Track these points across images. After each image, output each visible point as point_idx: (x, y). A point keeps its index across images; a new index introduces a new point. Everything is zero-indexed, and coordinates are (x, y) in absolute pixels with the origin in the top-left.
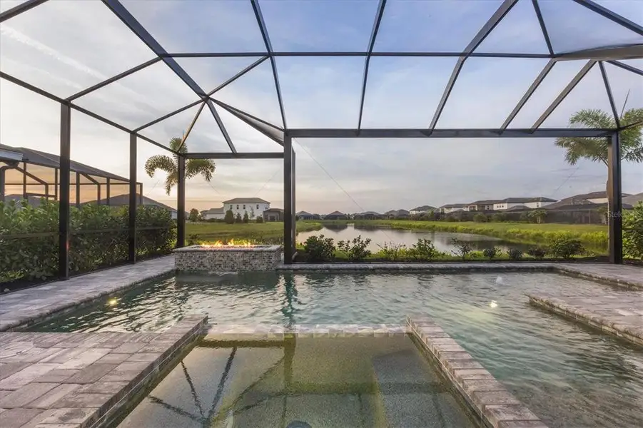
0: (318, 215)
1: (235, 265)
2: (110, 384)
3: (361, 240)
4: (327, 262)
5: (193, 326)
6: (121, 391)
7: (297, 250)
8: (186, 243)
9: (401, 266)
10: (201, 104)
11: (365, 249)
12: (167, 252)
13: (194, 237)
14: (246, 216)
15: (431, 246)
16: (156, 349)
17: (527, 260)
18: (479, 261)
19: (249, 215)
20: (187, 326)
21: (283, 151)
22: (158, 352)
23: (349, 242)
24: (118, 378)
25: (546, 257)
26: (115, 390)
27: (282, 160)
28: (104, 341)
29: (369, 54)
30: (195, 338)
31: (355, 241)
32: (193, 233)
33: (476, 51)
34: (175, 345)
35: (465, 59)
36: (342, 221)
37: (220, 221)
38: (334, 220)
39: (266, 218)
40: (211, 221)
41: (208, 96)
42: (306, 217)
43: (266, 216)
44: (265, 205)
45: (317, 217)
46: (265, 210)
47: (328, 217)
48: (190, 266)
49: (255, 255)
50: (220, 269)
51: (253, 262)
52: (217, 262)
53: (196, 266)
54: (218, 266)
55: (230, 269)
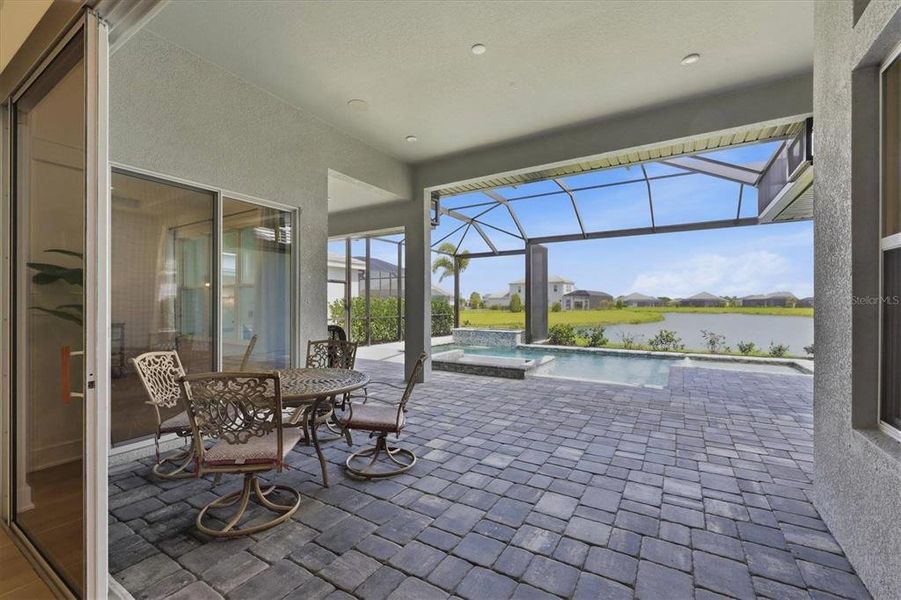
1: (490, 342)
8: (460, 325)
36: (713, 309)
37: (503, 308)
38: (697, 306)
39: (568, 305)
40: (494, 308)
41: (473, 220)
42: (643, 303)
43: (568, 301)
44: (565, 286)
45: (663, 302)
46: (566, 293)
47: (685, 303)
48: (461, 341)
49: (503, 335)
50: (480, 344)
51: (501, 340)
52: (478, 339)
53: (466, 341)
54: (478, 342)
55: (486, 344)
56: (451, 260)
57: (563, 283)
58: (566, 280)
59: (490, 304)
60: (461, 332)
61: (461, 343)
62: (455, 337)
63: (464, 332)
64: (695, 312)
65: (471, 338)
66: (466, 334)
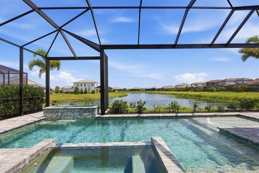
0: (126, 89)
1: (75, 116)
2: (5, 167)
3: (141, 102)
4: (123, 113)
5: (47, 144)
6: (10, 170)
7: (109, 108)
8: (50, 105)
9: (161, 115)
10: (57, 32)
11: (144, 107)
12: (40, 110)
13: (55, 102)
14: (86, 89)
15: (177, 105)
16: (28, 153)
17: (227, 111)
18: (203, 112)
19: (87, 90)
20: (45, 143)
21: (99, 56)
22: (29, 155)
23: (135, 103)
24: (9, 165)
25: (237, 109)
26: (7, 169)
27: (99, 60)
28: (4, 152)
29: (140, 8)
30: (48, 149)
31: (138, 103)
32: (54, 100)
33: (193, 6)
34: (37, 152)
35: (189, 10)
36: (138, 92)
37: (71, 93)
38: (134, 91)
39: (97, 91)
40: (67, 93)
41: (60, 28)
42: (119, 90)
43: (97, 90)
44: (96, 84)
45: (125, 90)
46: (96, 86)
47: (131, 90)
48: (51, 117)
49: (85, 110)
50: (67, 117)
51: (84, 114)
52: (65, 115)
53: (55, 116)
54: (66, 117)
55: (72, 118)
56: (44, 61)
57: (95, 83)
58: (96, 82)
59: (65, 91)
60: (50, 110)
61: (51, 118)
62: (46, 114)
63: (54, 110)
64: (134, 93)
65: (59, 114)
66: (55, 111)
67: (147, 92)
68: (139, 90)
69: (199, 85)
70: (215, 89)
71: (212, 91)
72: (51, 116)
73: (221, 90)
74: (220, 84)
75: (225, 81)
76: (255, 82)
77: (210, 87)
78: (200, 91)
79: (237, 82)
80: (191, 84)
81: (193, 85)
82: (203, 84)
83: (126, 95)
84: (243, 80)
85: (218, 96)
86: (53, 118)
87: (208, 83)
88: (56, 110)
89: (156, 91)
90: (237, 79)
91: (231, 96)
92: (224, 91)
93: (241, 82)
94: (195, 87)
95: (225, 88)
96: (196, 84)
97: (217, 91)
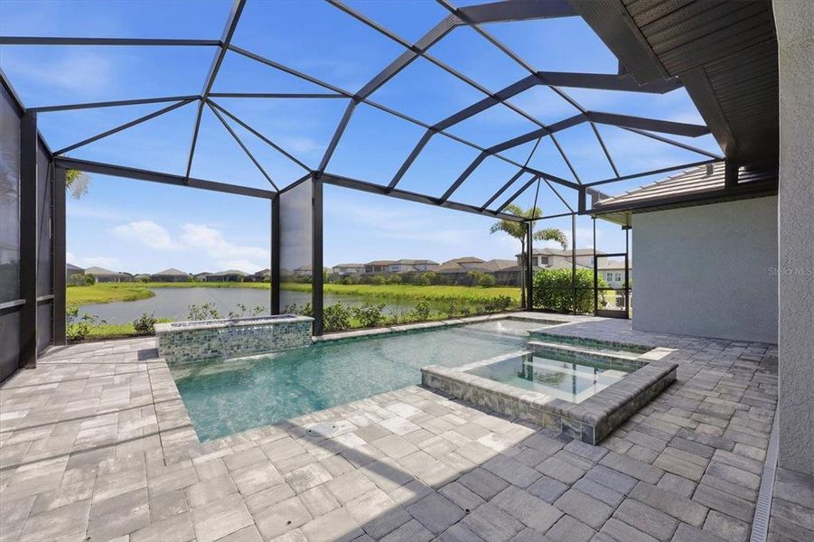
36: (184, 284)
38: (167, 282)
47: (155, 278)
48: (188, 355)
49: (289, 327)
50: (239, 350)
51: (285, 337)
52: (234, 343)
53: (200, 350)
54: (235, 348)
55: (254, 349)
60: (185, 335)
61: (186, 357)
62: (169, 347)
63: (197, 333)
64: (166, 287)
65: (214, 343)
66: (202, 337)
67: (211, 284)
68: (184, 278)
69: (349, 271)
70: (383, 279)
71: (378, 283)
72: (186, 352)
73: (394, 282)
74: (390, 269)
75: (398, 264)
76: (442, 268)
77: (372, 276)
78: (354, 283)
79: (417, 267)
80: (334, 268)
81: (336, 270)
82: (358, 268)
83: (151, 295)
84: (425, 263)
85: (392, 294)
86: (194, 356)
87: (369, 267)
88: (206, 331)
89: (240, 281)
90: (417, 261)
91: (414, 292)
92: (399, 283)
93: (422, 268)
94: (341, 273)
95: (400, 278)
96: (343, 268)
97: (387, 283)
